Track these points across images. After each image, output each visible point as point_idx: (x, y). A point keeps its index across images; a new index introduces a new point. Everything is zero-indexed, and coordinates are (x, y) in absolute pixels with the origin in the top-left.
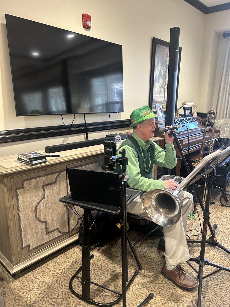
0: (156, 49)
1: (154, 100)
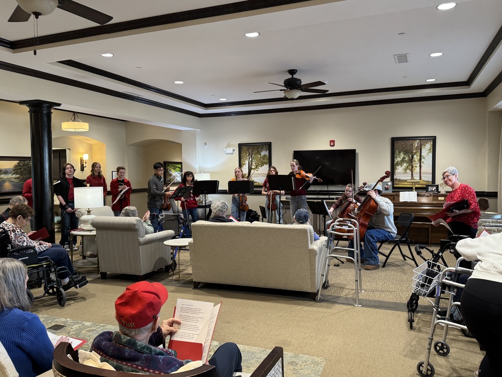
0: (395, 144)
1: (396, 179)
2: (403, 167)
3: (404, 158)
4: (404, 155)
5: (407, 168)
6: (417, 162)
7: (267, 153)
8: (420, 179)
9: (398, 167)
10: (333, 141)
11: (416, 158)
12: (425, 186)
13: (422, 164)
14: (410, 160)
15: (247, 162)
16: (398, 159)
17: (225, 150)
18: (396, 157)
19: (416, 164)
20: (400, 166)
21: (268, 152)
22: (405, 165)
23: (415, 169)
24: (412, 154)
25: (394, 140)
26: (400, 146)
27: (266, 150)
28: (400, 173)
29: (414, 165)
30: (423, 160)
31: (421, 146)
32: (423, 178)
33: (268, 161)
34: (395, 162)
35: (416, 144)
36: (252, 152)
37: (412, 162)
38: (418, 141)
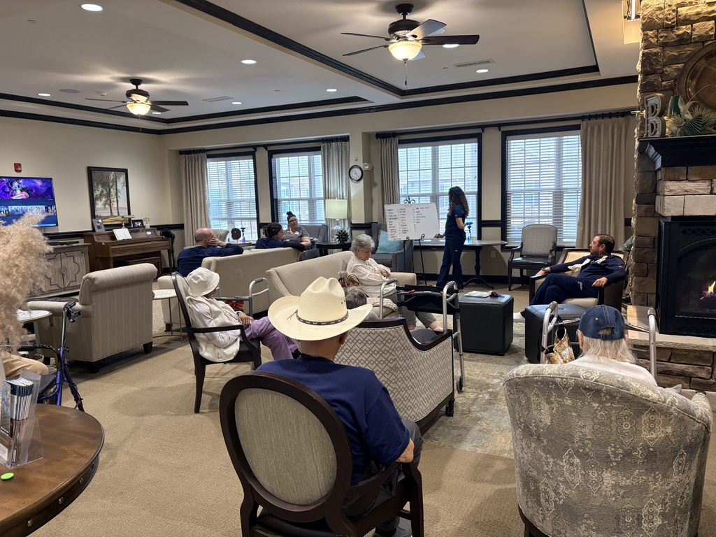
1: (97, 215)
2: (102, 202)
3: (102, 192)
4: (102, 188)
5: (105, 205)
6: (114, 196)
8: (118, 215)
9: (97, 202)
11: (113, 191)
13: (119, 199)
14: (108, 194)
16: (97, 193)
18: (95, 190)
19: (114, 198)
20: (99, 201)
22: (104, 199)
23: (113, 204)
24: (109, 187)
25: (90, 170)
26: (97, 178)
28: (100, 209)
29: (112, 200)
30: (119, 194)
31: (116, 178)
32: (121, 214)
34: (94, 196)
35: (112, 176)
37: (109, 197)
38: (113, 173)
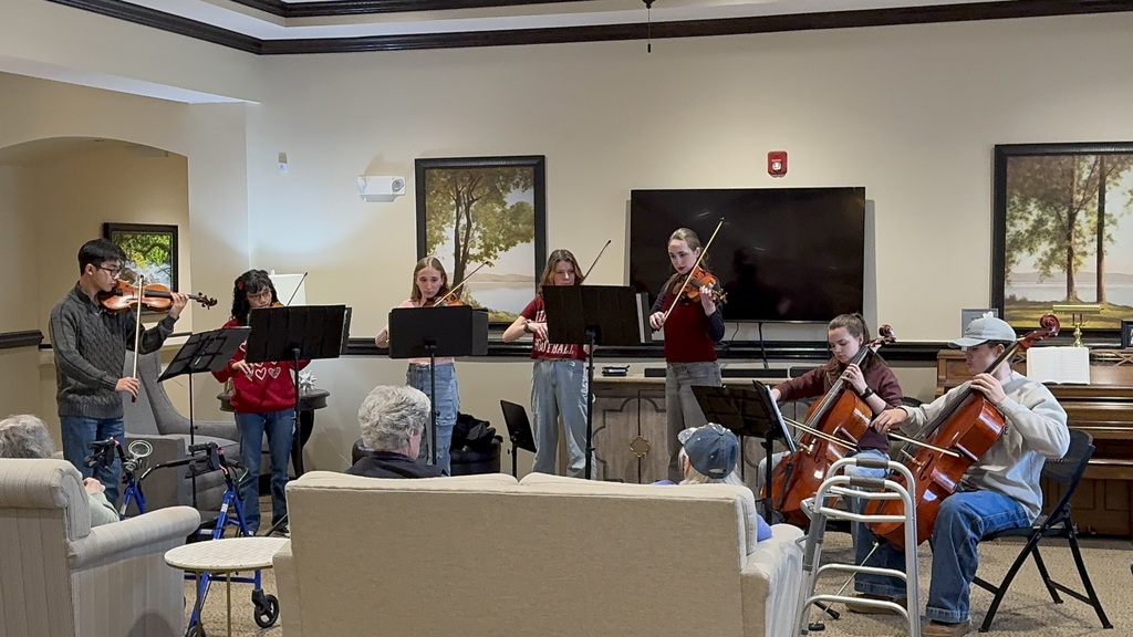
1: (1013, 298)
2: (1038, 255)
3: (1040, 222)
4: (1042, 209)
5: (1047, 264)
6: (1088, 238)
7: (527, 197)
8: (1100, 299)
9: (1017, 256)
10: (781, 157)
11: (1085, 221)
12: (1116, 326)
13: (1106, 245)
14: (1062, 228)
15: (449, 232)
16: (1018, 227)
17: (360, 181)
18: (1014, 218)
19: (1085, 244)
20: (1025, 252)
21: (531, 192)
22: (1044, 247)
23: (1079, 263)
24: (1071, 208)
25: (1004, 156)
26: (1026, 179)
27: (526, 187)
28: (1025, 278)
29: (1077, 249)
30: (1108, 230)
31: (1102, 178)
33: (532, 228)
34: (1009, 236)
35: (1085, 168)
36: (469, 192)
37: (1069, 238)
38: (1092, 159)
